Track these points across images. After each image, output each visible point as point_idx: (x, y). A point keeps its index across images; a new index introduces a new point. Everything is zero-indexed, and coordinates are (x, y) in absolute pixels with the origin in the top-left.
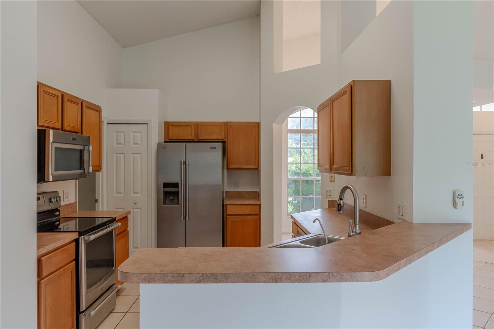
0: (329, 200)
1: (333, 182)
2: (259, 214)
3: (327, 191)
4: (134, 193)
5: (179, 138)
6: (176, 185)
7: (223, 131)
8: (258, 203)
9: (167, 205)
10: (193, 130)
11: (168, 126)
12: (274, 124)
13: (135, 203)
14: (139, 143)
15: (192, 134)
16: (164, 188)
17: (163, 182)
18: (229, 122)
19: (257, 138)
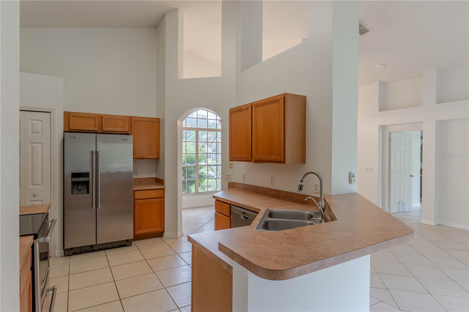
0: (228, 182)
1: (232, 168)
2: (163, 197)
3: (227, 175)
4: (33, 184)
5: (82, 129)
6: (87, 175)
7: (127, 124)
8: (163, 187)
9: (74, 195)
10: (97, 122)
11: (68, 116)
12: (178, 121)
13: (34, 196)
14: (40, 131)
15: (96, 125)
16: (72, 179)
17: (71, 173)
18: (132, 117)
19: (158, 132)
